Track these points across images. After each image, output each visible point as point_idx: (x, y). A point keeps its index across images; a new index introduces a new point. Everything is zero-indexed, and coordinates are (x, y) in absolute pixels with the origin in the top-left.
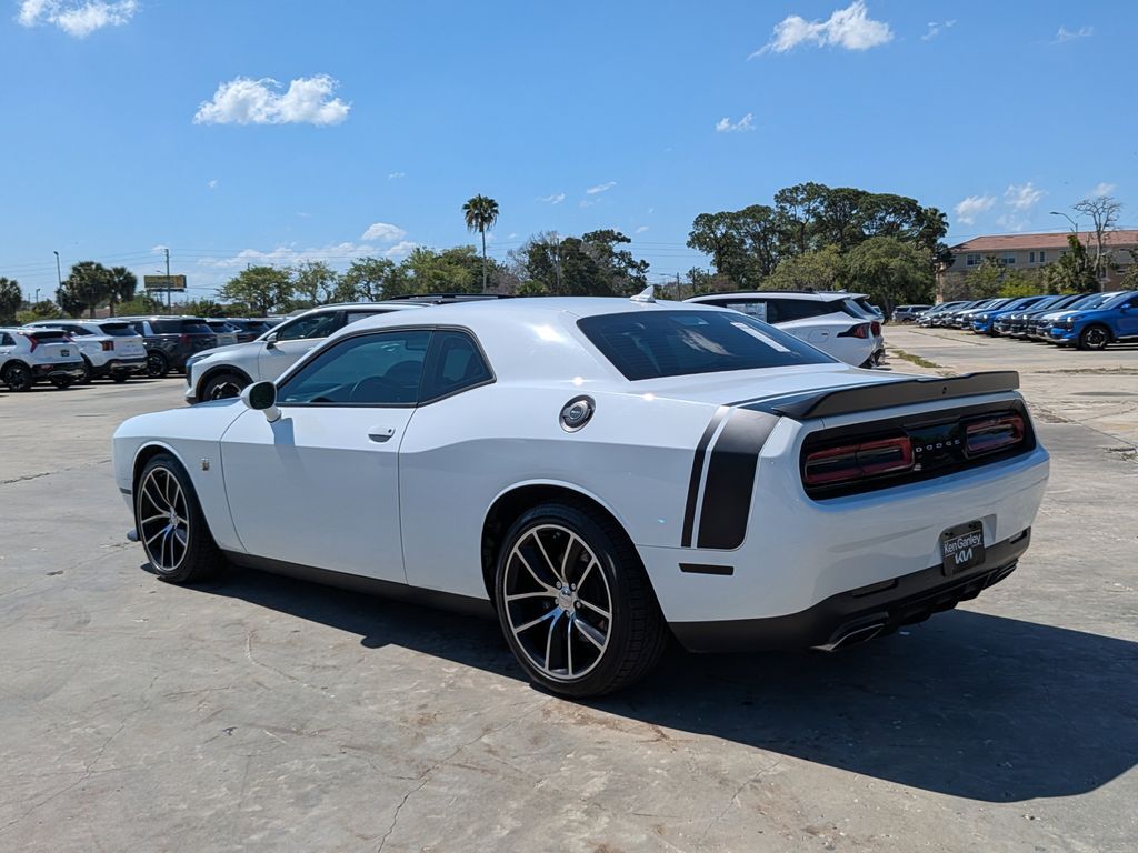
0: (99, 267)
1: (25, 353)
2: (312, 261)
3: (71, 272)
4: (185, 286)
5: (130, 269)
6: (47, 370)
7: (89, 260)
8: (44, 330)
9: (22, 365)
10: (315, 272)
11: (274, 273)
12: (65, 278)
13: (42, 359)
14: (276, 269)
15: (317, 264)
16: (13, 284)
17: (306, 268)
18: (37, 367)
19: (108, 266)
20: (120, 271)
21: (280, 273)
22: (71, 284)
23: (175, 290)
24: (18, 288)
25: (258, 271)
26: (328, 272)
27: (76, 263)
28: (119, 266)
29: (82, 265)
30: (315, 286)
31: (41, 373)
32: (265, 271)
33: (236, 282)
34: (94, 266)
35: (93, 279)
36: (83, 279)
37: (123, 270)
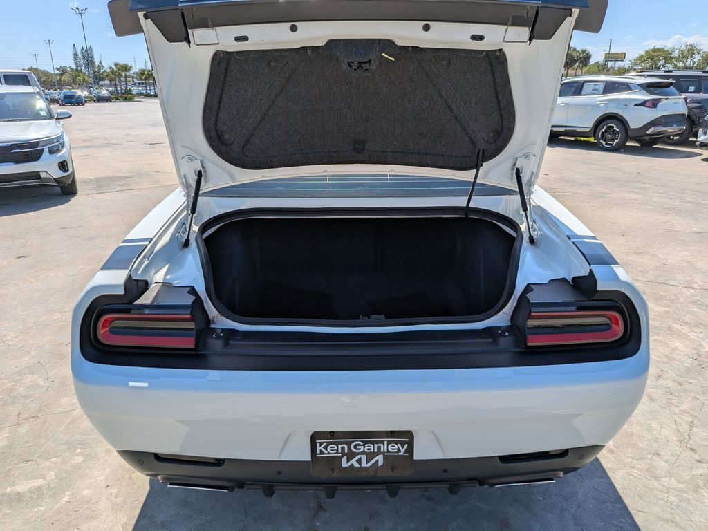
2: (688, 44)
10: (689, 51)
11: (664, 51)
14: (666, 49)
15: (691, 45)
17: (683, 48)
19: (579, 49)
20: (584, 51)
21: (668, 51)
25: (655, 50)
26: (697, 49)
28: (584, 49)
30: (687, 58)
32: (659, 50)
33: (642, 56)
37: (586, 51)
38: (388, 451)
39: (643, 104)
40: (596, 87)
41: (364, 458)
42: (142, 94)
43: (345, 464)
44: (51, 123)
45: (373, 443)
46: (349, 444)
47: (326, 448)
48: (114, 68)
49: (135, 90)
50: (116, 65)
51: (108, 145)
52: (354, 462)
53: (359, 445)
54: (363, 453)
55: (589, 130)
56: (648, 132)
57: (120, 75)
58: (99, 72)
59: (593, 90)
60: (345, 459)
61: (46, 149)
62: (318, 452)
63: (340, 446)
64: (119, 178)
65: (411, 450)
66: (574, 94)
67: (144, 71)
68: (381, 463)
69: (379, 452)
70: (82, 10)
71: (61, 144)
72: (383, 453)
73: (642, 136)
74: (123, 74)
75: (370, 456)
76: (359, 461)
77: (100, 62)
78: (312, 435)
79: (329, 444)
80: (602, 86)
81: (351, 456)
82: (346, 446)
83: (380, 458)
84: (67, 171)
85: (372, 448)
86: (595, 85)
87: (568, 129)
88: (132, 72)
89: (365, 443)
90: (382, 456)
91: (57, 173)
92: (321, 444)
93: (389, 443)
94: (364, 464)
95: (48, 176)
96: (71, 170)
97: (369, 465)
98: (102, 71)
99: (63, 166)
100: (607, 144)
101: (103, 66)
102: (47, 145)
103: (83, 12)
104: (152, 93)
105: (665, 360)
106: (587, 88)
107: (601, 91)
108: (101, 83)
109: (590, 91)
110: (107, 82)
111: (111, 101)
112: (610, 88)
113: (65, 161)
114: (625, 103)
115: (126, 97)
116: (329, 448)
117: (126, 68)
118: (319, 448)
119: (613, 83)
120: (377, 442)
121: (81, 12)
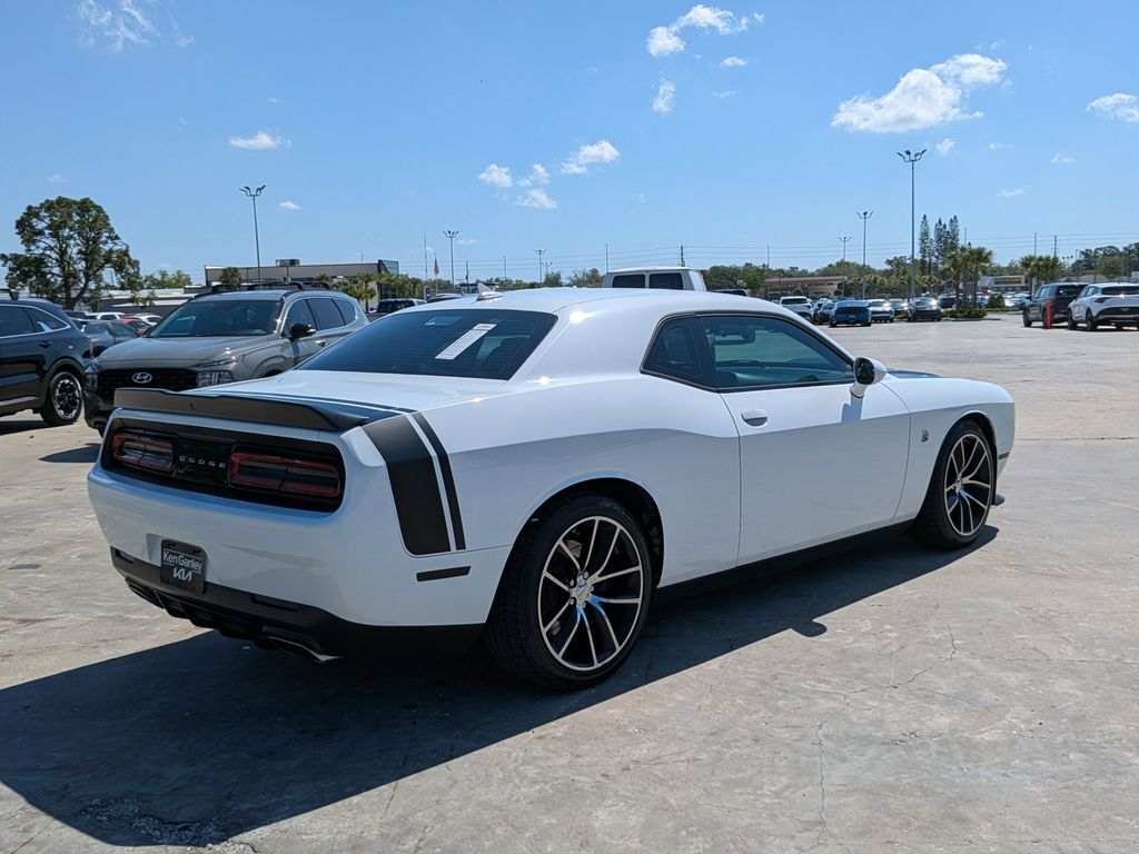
38: (194, 568)
41: (183, 571)
43: (175, 574)
45: (188, 559)
46: (178, 557)
47: (168, 556)
52: (179, 574)
53: (182, 559)
54: (184, 567)
60: (175, 570)
62: (164, 559)
63: (174, 557)
65: (203, 569)
68: (190, 579)
70: (915, 155)
72: (192, 569)
75: (186, 571)
78: (162, 543)
79: (169, 553)
81: (178, 568)
83: (190, 575)
85: (188, 563)
88: (993, 263)
89: (185, 557)
92: (166, 552)
93: (195, 561)
97: (185, 579)
103: (918, 157)
117: (978, 256)
118: (165, 556)
120: (190, 558)
121: (913, 158)
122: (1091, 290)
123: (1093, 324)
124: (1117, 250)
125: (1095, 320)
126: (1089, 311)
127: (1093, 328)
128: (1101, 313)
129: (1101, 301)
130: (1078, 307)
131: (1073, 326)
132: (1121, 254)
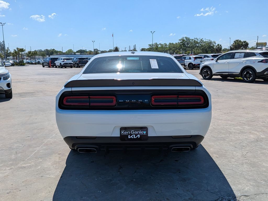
0: (240, 41)
1: (193, 61)
3: (233, 42)
4: (266, 45)
5: (247, 41)
6: (197, 65)
7: (238, 39)
8: (199, 56)
9: (192, 64)
12: (232, 44)
13: (196, 63)
16: (220, 45)
18: (195, 64)
19: (242, 41)
20: (245, 42)
22: (233, 45)
23: (263, 46)
24: (221, 46)
27: (235, 40)
29: (236, 41)
31: (195, 66)
34: (239, 41)
35: (238, 44)
36: (236, 44)
37: (246, 41)
38: (141, 134)
39: (262, 61)
40: (241, 55)
41: (134, 135)
42: (28, 63)
43: (129, 137)
44: (3, 68)
45: (137, 131)
46: (130, 131)
47: (124, 132)
48: (17, 50)
49: (25, 61)
50: (17, 48)
51: (19, 82)
52: (132, 137)
53: (133, 132)
54: (134, 134)
55: (238, 73)
56: (265, 74)
57: (19, 54)
58: (7, 53)
59: (239, 56)
60: (129, 136)
61: (2, 77)
62: (122, 133)
63: (128, 132)
64: (29, 93)
65: (147, 133)
66: (231, 58)
67: (31, 52)
68: (139, 137)
69: (138, 134)
70: (3, 24)
71: (8, 76)
72: (140, 134)
73: (262, 76)
74: (21, 53)
75: (136, 135)
76: (133, 136)
77: (8, 48)
78: (120, 129)
79: (125, 131)
80: (243, 54)
81: (131, 135)
82: (129, 132)
83: (139, 136)
84: (10, 87)
85: (137, 133)
86: (240, 54)
87: (229, 73)
88: (25, 52)
89: (135, 131)
90: (139, 135)
91: (6, 88)
92: (123, 131)
93: (141, 131)
94: (134, 137)
95: (2, 89)
96: (11, 88)
97: (136, 138)
98: (9, 52)
99: (9, 85)
100: (247, 79)
101: (9, 50)
102: (3, 76)
103: (4, 25)
104: (34, 63)
105: (245, 139)
106: (237, 55)
107: (243, 57)
108: (8, 58)
109: (238, 57)
110: (11, 57)
111: (14, 66)
112: (247, 55)
113: (9, 83)
114: (254, 61)
115: (21, 64)
116: (125, 133)
117: (22, 50)
118: (122, 132)
119: (248, 53)
120: (138, 131)
121: (2, 25)
122: (60, 59)
123: (61, 66)
124: (42, 50)
125: (62, 66)
126: (60, 64)
127: (62, 68)
128: (64, 64)
129: (63, 61)
130: (57, 63)
131: (56, 67)
132: (43, 51)
